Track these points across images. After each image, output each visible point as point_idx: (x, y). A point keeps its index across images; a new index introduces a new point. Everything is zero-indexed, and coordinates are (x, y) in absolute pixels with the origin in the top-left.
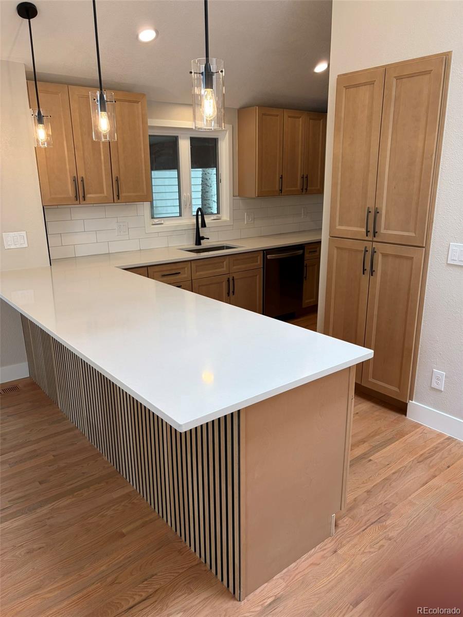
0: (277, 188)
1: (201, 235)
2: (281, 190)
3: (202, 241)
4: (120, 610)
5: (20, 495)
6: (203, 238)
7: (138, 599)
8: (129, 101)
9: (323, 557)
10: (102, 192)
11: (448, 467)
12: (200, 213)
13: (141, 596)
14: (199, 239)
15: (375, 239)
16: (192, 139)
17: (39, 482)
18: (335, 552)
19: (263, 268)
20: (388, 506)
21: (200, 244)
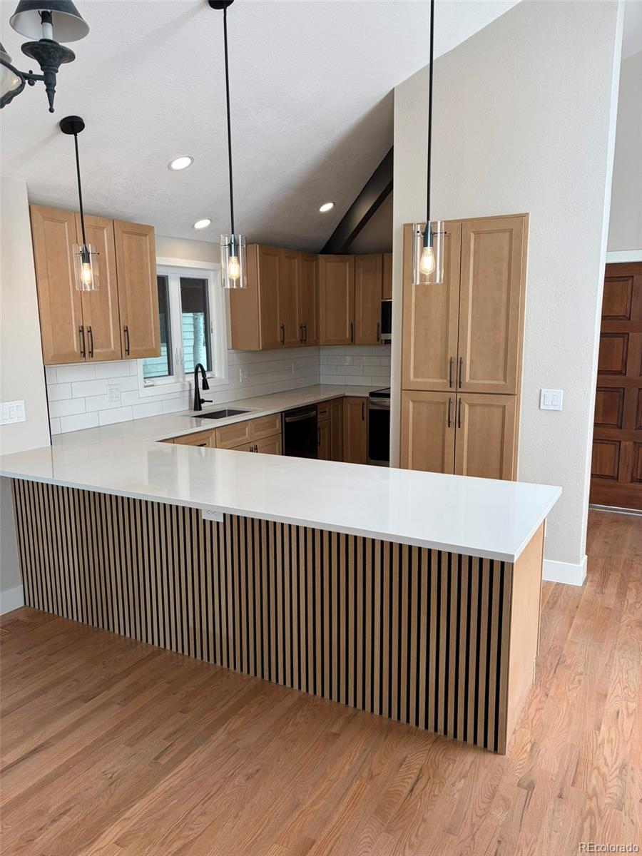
0: (279, 339)
1: (201, 398)
2: (283, 342)
3: (202, 405)
4: (404, 796)
5: (172, 729)
6: (203, 401)
7: (411, 782)
8: (137, 234)
9: (540, 702)
10: (109, 346)
11: (577, 607)
12: (200, 369)
13: (411, 778)
14: (198, 403)
15: (459, 390)
16: (182, 280)
17: (181, 712)
18: (547, 695)
19: (282, 433)
20: (557, 649)
21: (200, 409)
